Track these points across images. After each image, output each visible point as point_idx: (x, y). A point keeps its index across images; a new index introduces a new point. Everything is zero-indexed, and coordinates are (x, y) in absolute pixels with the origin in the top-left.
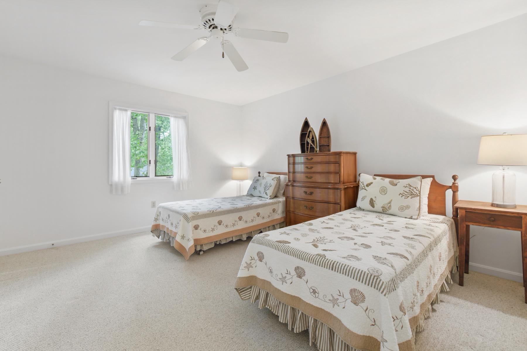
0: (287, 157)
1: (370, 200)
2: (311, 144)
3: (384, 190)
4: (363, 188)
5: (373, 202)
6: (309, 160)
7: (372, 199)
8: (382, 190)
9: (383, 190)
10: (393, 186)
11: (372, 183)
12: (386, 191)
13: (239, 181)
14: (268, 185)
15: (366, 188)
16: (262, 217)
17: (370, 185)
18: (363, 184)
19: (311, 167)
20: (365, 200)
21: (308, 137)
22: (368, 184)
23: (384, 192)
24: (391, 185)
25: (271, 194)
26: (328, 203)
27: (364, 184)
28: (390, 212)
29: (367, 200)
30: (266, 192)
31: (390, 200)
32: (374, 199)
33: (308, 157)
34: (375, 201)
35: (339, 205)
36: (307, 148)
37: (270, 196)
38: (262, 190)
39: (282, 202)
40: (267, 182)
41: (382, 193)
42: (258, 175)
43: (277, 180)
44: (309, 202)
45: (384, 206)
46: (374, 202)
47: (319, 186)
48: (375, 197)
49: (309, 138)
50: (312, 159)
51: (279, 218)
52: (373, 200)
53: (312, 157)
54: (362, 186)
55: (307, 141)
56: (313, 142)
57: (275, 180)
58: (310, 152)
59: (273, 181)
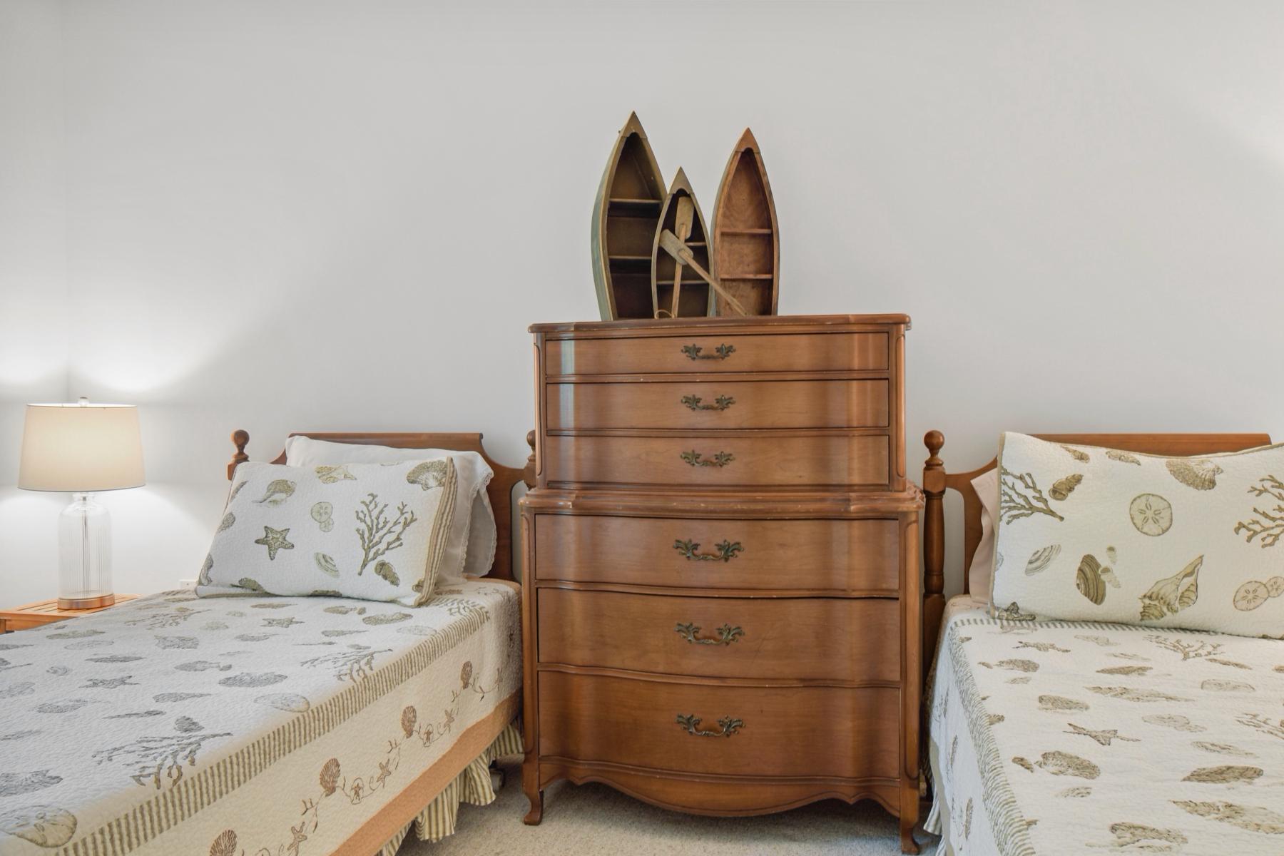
0: (531, 338)
1: (1079, 565)
2: (686, 268)
3: (1157, 513)
4: (1033, 509)
5: (1097, 577)
6: (708, 357)
7: (1089, 561)
8: (1142, 512)
9: (1150, 514)
10: (1197, 488)
11: (1078, 479)
12: (1165, 514)
13: (78, 496)
14: (391, 514)
15: (1054, 504)
16: (423, 731)
17: (1071, 489)
18: (1034, 488)
19: (718, 401)
20: (1053, 566)
21: (670, 225)
22: (1061, 483)
23: (1156, 521)
24: (1189, 484)
25: (421, 575)
26: (826, 596)
27: (1038, 487)
28: (1186, 615)
29: (1066, 568)
30: (382, 565)
31: (1193, 558)
32: (1103, 561)
33: (699, 342)
34: (1106, 570)
35: (895, 606)
36: (665, 291)
37: (419, 587)
38: (347, 551)
39: (492, 615)
40: (374, 496)
41: (1145, 530)
42: (235, 451)
43: (441, 484)
44: (713, 605)
45: (1155, 590)
46: (1103, 577)
47: (780, 506)
48: (1111, 549)
49: (673, 231)
50: (725, 352)
51: (484, 716)
52: (1098, 566)
53: (727, 341)
54: (1025, 498)
55: (661, 250)
56: (701, 254)
57: (432, 483)
58: (680, 315)
59: (417, 487)
